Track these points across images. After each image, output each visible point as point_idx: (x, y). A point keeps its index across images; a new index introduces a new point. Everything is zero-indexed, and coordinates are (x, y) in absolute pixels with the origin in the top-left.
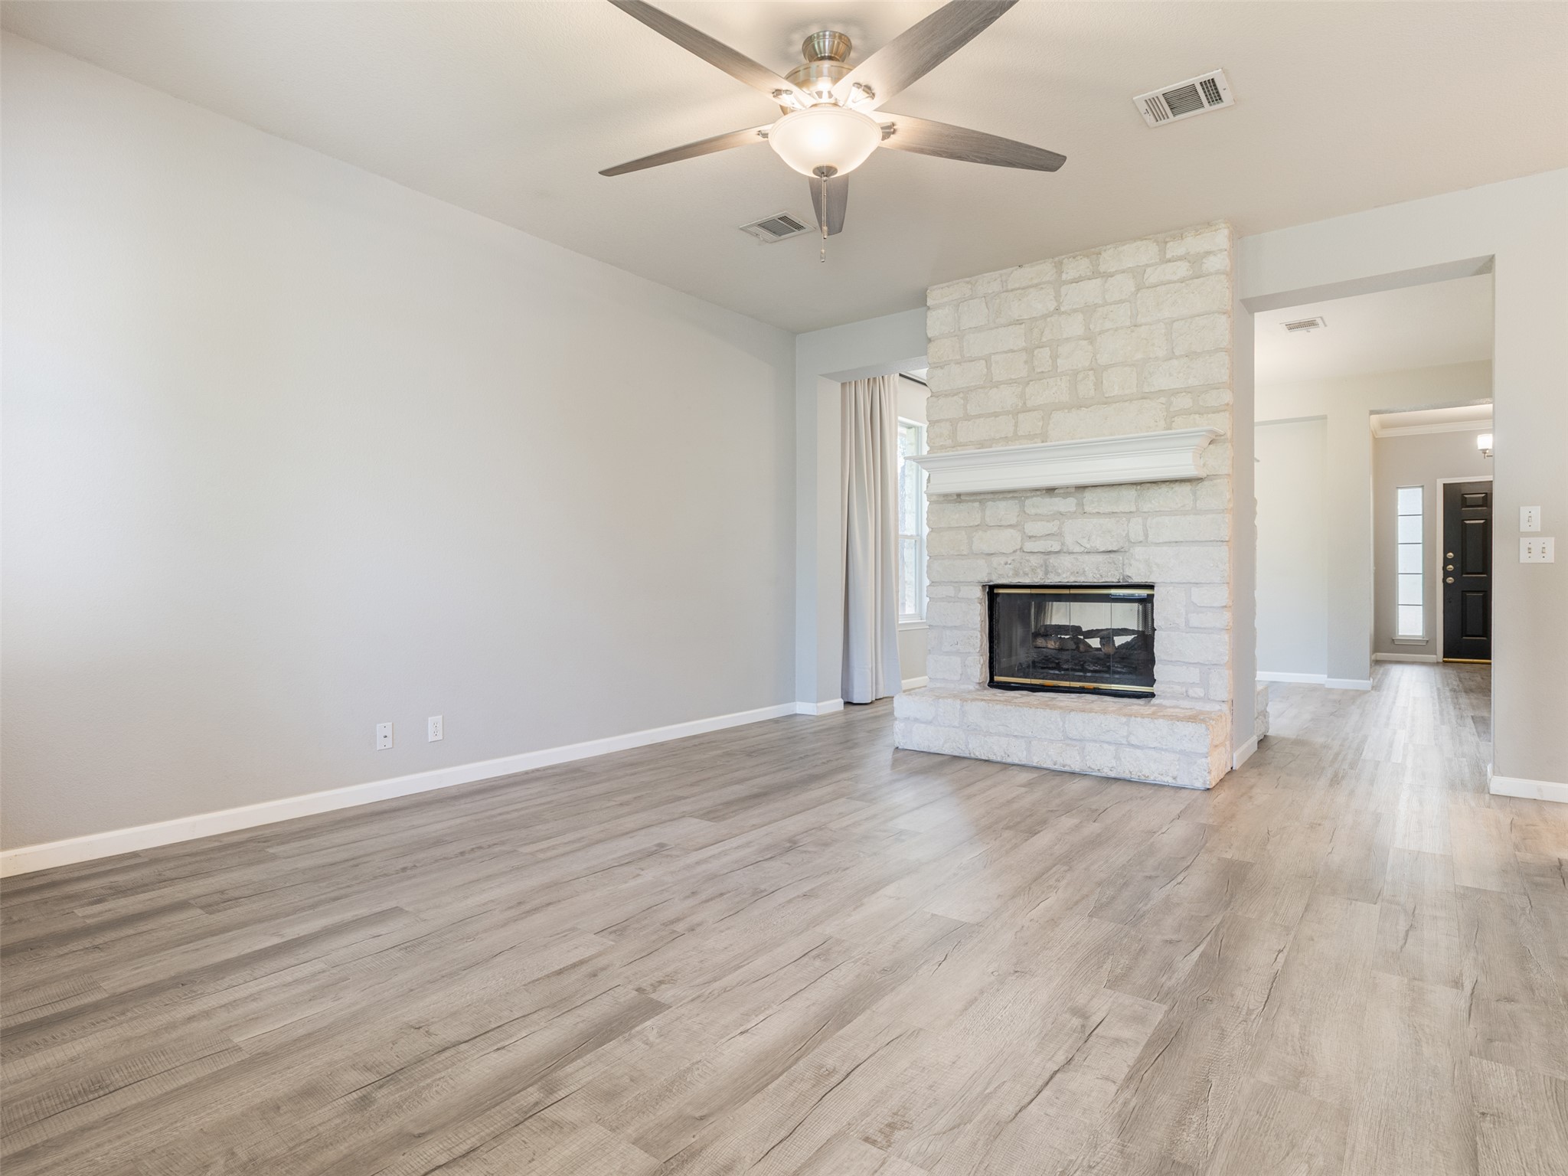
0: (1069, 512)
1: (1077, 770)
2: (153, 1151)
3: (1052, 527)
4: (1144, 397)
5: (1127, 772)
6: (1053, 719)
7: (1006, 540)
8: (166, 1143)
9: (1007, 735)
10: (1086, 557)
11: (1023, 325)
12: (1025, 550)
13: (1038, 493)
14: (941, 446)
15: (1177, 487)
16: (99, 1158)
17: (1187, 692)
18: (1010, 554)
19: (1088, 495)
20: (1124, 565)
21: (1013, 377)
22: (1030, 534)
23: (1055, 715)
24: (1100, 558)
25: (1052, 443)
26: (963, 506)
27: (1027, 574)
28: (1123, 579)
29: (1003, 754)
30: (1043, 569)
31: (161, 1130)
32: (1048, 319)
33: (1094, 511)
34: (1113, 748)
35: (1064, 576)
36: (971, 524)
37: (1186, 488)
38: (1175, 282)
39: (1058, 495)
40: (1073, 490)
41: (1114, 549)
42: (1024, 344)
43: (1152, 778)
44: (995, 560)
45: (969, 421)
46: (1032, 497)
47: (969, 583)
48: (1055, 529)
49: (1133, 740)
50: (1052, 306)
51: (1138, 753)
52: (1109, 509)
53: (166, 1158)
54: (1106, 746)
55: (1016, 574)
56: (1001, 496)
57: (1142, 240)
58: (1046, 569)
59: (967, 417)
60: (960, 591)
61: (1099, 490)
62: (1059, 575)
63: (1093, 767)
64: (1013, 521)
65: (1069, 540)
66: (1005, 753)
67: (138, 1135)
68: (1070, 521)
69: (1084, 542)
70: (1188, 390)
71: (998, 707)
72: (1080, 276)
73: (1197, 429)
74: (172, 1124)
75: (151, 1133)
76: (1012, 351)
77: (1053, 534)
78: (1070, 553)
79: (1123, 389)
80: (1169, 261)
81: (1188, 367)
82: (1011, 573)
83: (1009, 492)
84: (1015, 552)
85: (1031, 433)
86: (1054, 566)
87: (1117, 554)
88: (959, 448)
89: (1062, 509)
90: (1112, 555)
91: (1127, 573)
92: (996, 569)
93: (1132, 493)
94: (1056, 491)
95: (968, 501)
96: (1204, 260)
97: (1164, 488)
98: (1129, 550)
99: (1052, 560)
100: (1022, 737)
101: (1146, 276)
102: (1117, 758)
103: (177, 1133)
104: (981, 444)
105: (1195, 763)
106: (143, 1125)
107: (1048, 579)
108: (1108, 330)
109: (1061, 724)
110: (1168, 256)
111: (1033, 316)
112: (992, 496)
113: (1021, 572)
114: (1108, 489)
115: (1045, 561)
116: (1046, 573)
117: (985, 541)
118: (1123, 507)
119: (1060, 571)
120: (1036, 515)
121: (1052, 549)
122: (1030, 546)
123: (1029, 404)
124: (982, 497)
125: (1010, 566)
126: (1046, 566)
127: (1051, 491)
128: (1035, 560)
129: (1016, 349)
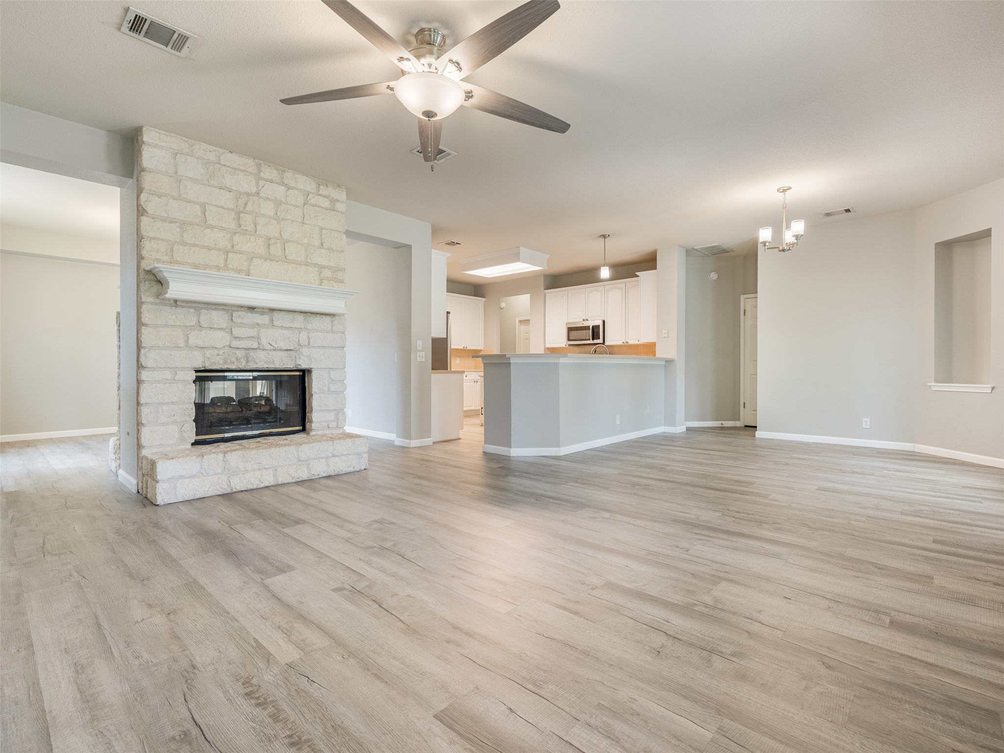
0: (264, 324)
1: (306, 478)
2: (831, 722)
3: (253, 332)
4: (307, 264)
5: (333, 471)
6: (291, 452)
7: (220, 339)
8: (822, 719)
9: (260, 469)
10: (274, 353)
11: (232, 193)
12: (232, 346)
13: (243, 309)
14: (157, 259)
15: (324, 317)
16: (857, 745)
17: (328, 425)
18: (221, 348)
19: (276, 315)
20: (296, 358)
21: (223, 226)
22: (236, 336)
23: (292, 449)
24: (284, 354)
25: (253, 278)
26: (179, 310)
27: (233, 363)
28: (296, 366)
29: (258, 482)
30: (245, 359)
31: (816, 728)
32: (251, 197)
33: (280, 325)
34: (324, 460)
35: (261, 364)
36: (187, 325)
37: (328, 319)
38: (322, 208)
39: (256, 313)
40: (267, 311)
41: (292, 349)
42: (232, 206)
43: (344, 470)
44: (208, 353)
45: (185, 246)
46: (238, 311)
47: (183, 369)
48: (255, 334)
49: (336, 453)
50: (254, 190)
51: (337, 459)
52: (288, 325)
53: (831, 713)
54: (321, 460)
55: (225, 363)
56: (214, 307)
57: (307, 177)
58: (247, 359)
59: (184, 243)
60: (176, 374)
61: (283, 313)
62: (256, 363)
63: (315, 474)
64: (224, 325)
65: (264, 341)
66: (260, 481)
67: (828, 737)
68: (264, 329)
69: (273, 343)
70: (329, 268)
71: (253, 452)
72: (272, 179)
73: (333, 288)
74: (808, 726)
75: (822, 732)
76: (223, 207)
77: (253, 337)
78: (263, 350)
79: (297, 257)
80: (320, 195)
81: (329, 255)
82: (221, 362)
83: (221, 305)
84: (224, 347)
85: (238, 268)
86: (253, 358)
87: (292, 351)
88: (176, 265)
89: (260, 322)
90: (289, 352)
91: (298, 362)
92: (209, 358)
93: (301, 317)
94: (256, 310)
95: (183, 307)
96: (336, 203)
97: (318, 317)
98: (299, 349)
99: (252, 353)
100: (270, 468)
101: (309, 198)
102: (328, 465)
103: (812, 718)
104: (196, 266)
105: (362, 457)
106: (819, 739)
107: (248, 366)
108: (288, 219)
109: (296, 453)
110: (320, 193)
111: (239, 190)
112: (206, 306)
113: (229, 361)
114: (287, 313)
115: (246, 354)
116: (247, 362)
117: (197, 338)
118: (297, 325)
119: (257, 361)
120: (241, 323)
121: (253, 347)
122: (235, 344)
123: (236, 248)
124: (197, 305)
125: (221, 357)
126: (248, 357)
127: (252, 309)
128: (240, 354)
129: (225, 207)
